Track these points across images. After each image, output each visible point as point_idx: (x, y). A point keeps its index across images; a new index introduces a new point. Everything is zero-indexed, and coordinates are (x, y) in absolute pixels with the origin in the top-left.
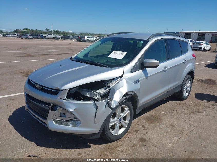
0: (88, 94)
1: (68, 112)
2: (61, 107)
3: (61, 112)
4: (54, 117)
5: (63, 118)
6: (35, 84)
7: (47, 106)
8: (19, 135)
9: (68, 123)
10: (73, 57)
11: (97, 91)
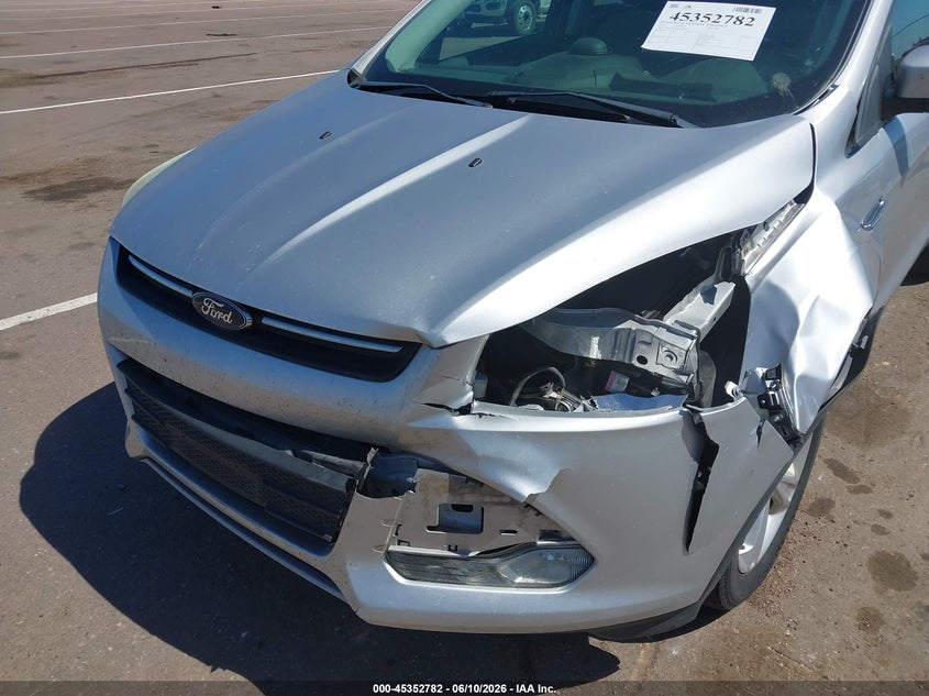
0: (595, 340)
1: (496, 500)
2: (440, 467)
3: (445, 498)
4: (391, 533)
5: (457, 538)
6: (189, 294)
7: (322, 456)
8: (123, 622)
9: (493, 569)
10: (361, 67)
11: (669, 320)
